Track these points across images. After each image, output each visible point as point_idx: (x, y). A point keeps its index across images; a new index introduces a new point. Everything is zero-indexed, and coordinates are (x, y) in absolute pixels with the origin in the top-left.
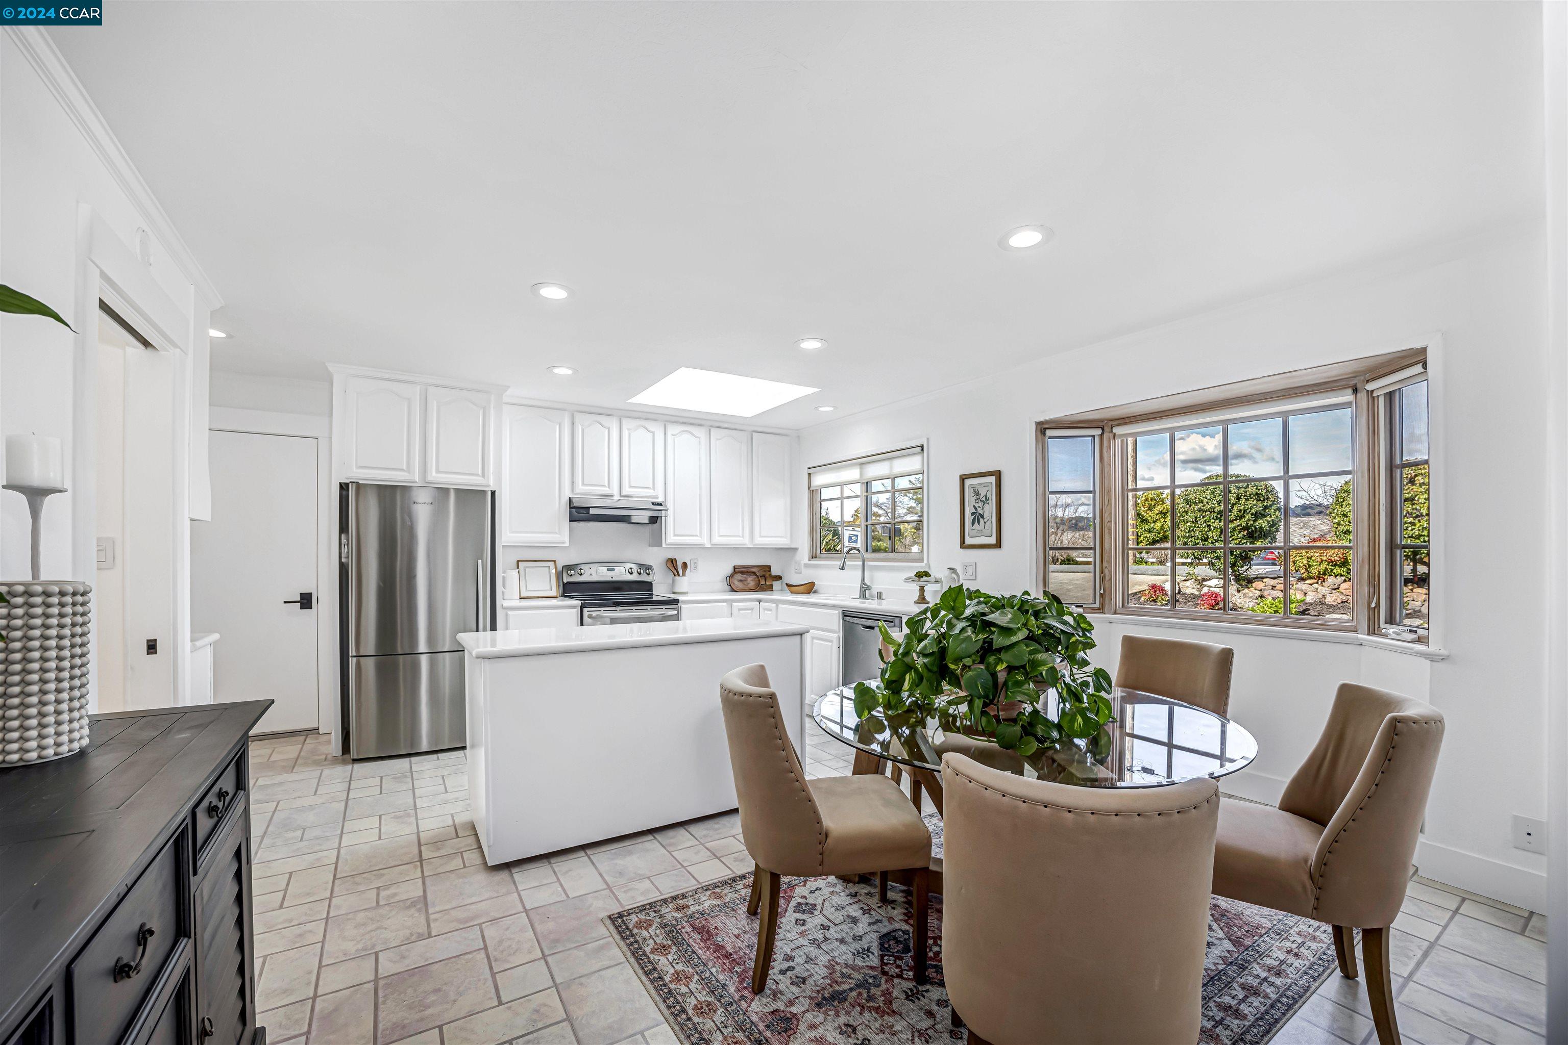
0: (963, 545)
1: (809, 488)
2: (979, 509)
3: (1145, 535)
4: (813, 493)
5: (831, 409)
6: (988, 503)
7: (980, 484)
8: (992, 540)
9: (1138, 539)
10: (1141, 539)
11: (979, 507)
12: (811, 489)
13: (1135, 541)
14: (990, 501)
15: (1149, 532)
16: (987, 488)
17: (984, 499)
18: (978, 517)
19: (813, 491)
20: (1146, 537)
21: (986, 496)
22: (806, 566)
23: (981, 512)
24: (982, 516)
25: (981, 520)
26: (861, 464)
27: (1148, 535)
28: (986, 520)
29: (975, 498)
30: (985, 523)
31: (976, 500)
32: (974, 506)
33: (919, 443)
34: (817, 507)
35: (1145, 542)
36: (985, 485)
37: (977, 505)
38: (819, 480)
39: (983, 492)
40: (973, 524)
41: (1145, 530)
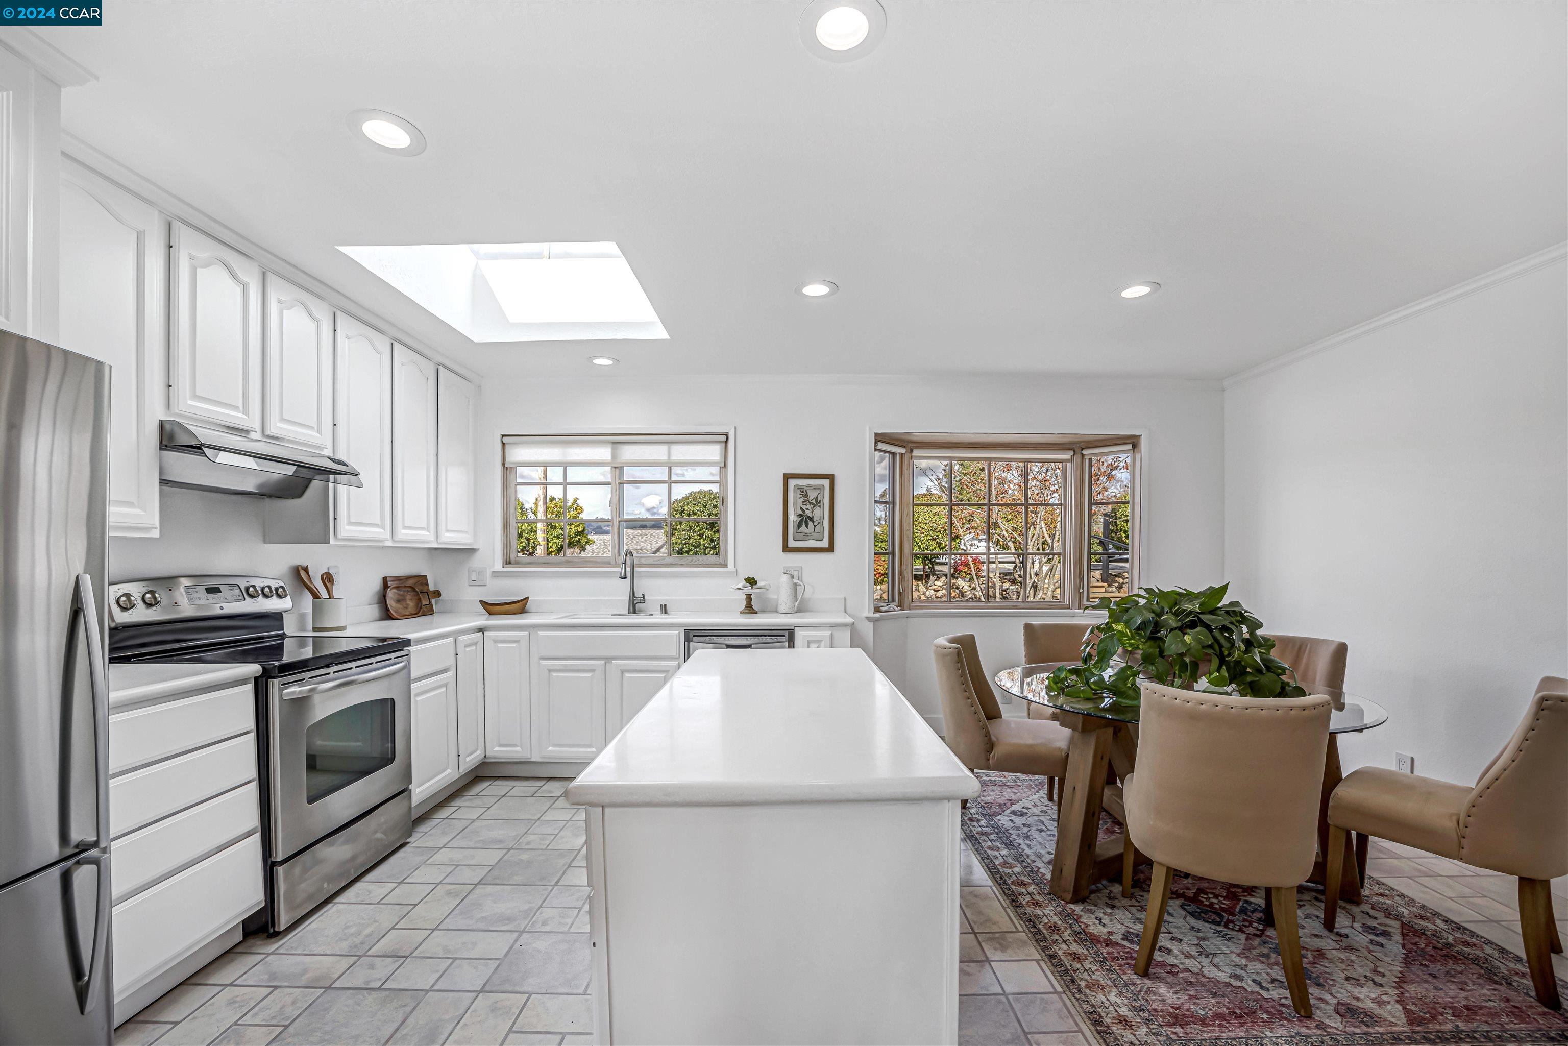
0: (786, 549)
1: (504, 464)
2: (807, 512)
3: (555, 541)
4: (507, 469)
5: (609, 362)
6: (820, 507)
7: (808, 486)
8: (825, 544)
9: (547, 544)
10: (550, 544)
11: (807, 509)
12: (506, 466)
13: (546, 546)
14: (821, 504)
15: (558, 538)
16: (818, 491)
17: (814, 501)
18: (805, 520)
19: (507, 468)
20: (556, 543)
21: (817, 498)
22: (496, 575)
23: (810, 515)
24: (812, 520)
25: (810, 523)
26: (615, 443)
27: (557, 541)
28: (815, 524)
29: (802, 499)
30: (815, 526)
31: (803, 502)
32: (801, 509)
33: (724, 431)
34: (511, 490)
35: (554, 547)
36: (816, 488)
37: (804, 507)
38: (519, 453)
39: (812, 495)
40: (799, 526)
41: (554, 537)
